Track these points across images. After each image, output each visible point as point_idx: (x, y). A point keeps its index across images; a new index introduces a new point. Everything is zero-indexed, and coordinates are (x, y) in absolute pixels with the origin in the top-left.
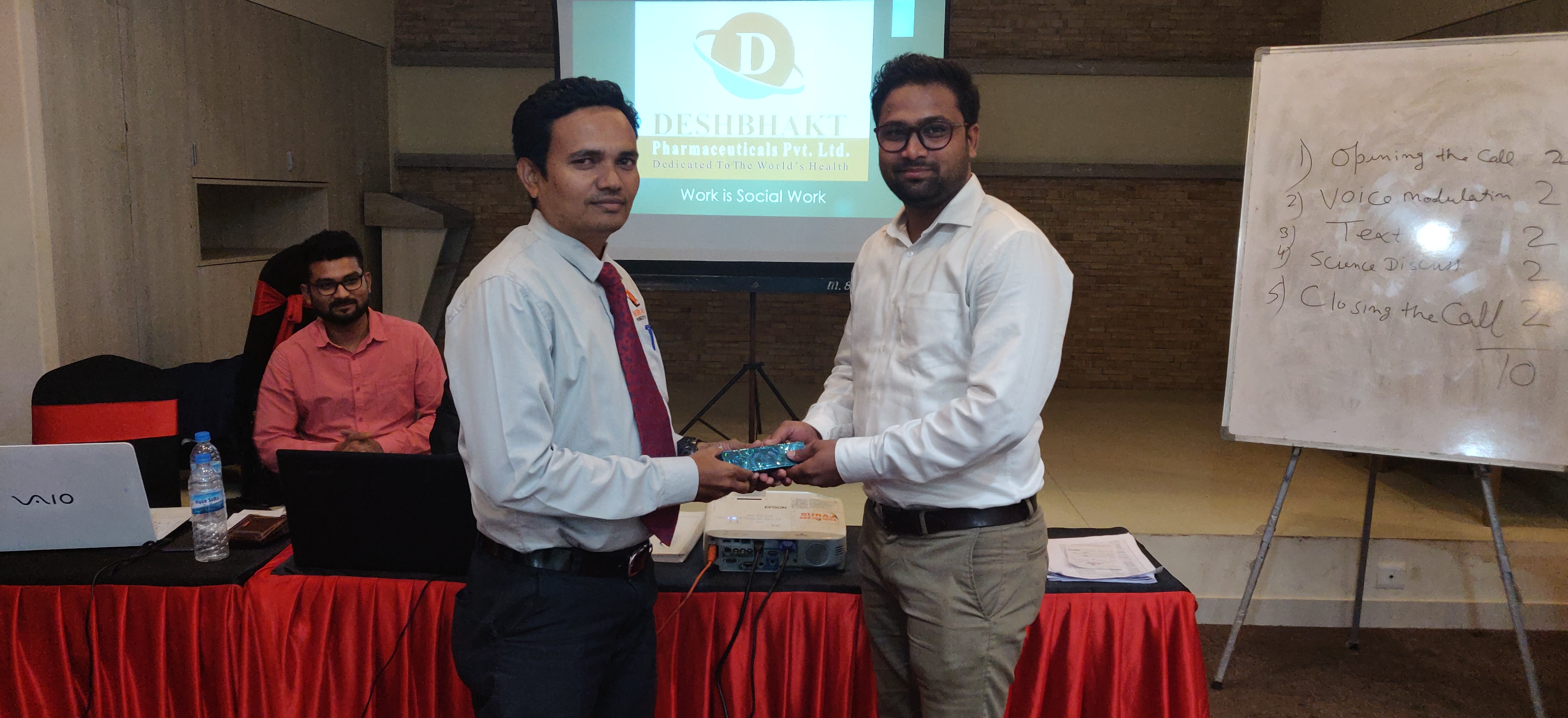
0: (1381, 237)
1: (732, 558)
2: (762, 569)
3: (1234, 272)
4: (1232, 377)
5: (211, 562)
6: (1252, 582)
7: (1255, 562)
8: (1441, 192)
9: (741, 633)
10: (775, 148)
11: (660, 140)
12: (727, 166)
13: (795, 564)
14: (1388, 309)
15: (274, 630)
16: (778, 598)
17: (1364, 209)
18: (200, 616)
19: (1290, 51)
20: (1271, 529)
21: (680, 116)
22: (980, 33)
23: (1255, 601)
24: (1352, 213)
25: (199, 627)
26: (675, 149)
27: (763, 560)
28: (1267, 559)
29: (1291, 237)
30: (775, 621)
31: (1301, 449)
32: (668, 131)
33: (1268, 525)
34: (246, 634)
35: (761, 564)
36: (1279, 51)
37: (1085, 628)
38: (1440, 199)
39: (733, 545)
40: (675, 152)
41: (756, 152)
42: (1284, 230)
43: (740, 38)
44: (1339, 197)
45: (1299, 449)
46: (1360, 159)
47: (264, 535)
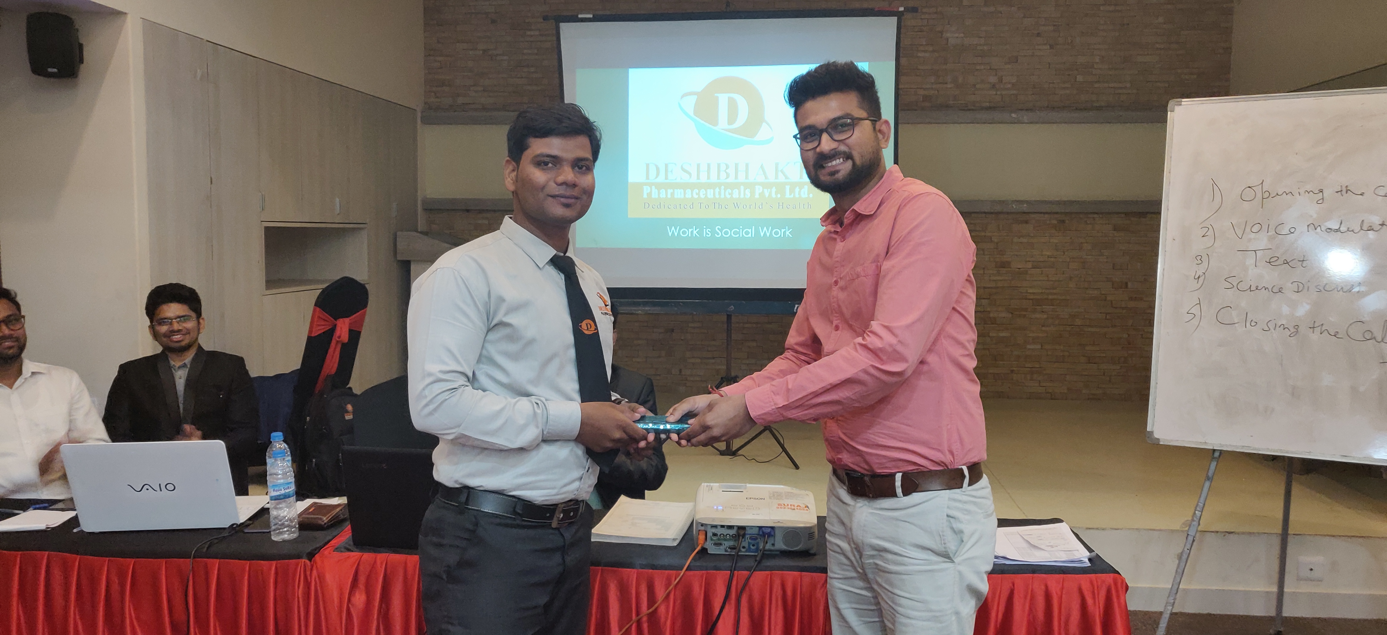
0: (1287, 263)
1: (719, 542)
2: (744, 552)
3: (1155, 295)
4: (1156, 388)
5: (284, 541)
6: (1180, 571)
7: (1182, 553)
8: (1341, 223)
9: (727, 607)
10: (748, 192)
11: (650, 185)
12: (707, 207)
13: (772, 548)
14: (1296, 327)
15: (336, 600)
16: (759, 577)
17: (1271, 239)
18: (275, 588)
19: (1200, 102)
20: (1195, 523)
21: (666, 165)
22: (925, 89)
23: (1184, 590)
24: (1261, 242)
25: (275, 596)
26: (663, 191)
27: (745, 544)
28: (1192, 551)
29: (1205, 264)
30: (756, 597)
31: (1221, 452)
32: (656, 177)
33: (1193, 520)
34: (312, 602)
35: (744, 547)
36: (1189, 103)
37: (1027, 608)
38: (1341, 229)
39: (719, 531)
40: (663, 195)
41: (731, 194)
42: (1199, 258)
43: (718, 97)
44: (1248, 229)
45: (1219, 452)
46: (1266, 195)
47: (327, 519)
